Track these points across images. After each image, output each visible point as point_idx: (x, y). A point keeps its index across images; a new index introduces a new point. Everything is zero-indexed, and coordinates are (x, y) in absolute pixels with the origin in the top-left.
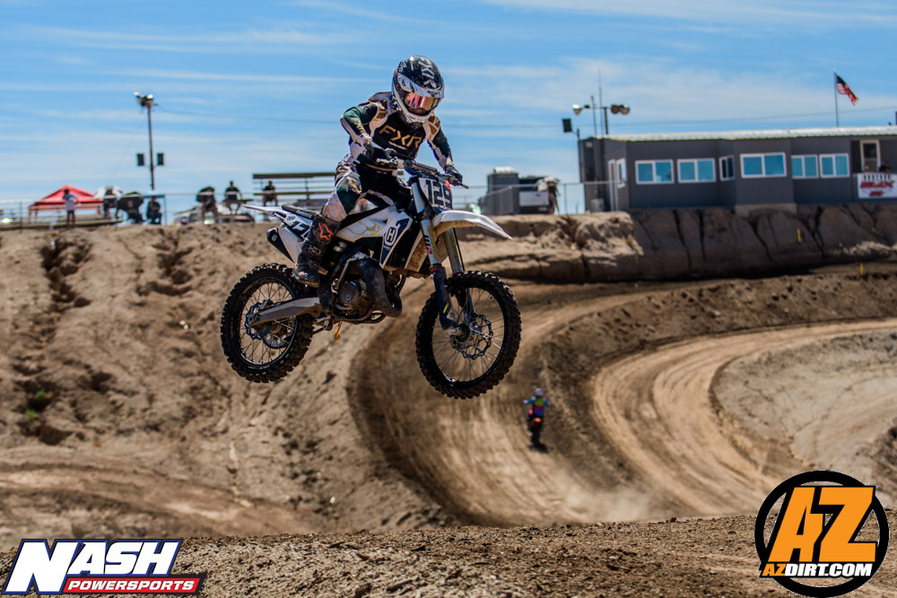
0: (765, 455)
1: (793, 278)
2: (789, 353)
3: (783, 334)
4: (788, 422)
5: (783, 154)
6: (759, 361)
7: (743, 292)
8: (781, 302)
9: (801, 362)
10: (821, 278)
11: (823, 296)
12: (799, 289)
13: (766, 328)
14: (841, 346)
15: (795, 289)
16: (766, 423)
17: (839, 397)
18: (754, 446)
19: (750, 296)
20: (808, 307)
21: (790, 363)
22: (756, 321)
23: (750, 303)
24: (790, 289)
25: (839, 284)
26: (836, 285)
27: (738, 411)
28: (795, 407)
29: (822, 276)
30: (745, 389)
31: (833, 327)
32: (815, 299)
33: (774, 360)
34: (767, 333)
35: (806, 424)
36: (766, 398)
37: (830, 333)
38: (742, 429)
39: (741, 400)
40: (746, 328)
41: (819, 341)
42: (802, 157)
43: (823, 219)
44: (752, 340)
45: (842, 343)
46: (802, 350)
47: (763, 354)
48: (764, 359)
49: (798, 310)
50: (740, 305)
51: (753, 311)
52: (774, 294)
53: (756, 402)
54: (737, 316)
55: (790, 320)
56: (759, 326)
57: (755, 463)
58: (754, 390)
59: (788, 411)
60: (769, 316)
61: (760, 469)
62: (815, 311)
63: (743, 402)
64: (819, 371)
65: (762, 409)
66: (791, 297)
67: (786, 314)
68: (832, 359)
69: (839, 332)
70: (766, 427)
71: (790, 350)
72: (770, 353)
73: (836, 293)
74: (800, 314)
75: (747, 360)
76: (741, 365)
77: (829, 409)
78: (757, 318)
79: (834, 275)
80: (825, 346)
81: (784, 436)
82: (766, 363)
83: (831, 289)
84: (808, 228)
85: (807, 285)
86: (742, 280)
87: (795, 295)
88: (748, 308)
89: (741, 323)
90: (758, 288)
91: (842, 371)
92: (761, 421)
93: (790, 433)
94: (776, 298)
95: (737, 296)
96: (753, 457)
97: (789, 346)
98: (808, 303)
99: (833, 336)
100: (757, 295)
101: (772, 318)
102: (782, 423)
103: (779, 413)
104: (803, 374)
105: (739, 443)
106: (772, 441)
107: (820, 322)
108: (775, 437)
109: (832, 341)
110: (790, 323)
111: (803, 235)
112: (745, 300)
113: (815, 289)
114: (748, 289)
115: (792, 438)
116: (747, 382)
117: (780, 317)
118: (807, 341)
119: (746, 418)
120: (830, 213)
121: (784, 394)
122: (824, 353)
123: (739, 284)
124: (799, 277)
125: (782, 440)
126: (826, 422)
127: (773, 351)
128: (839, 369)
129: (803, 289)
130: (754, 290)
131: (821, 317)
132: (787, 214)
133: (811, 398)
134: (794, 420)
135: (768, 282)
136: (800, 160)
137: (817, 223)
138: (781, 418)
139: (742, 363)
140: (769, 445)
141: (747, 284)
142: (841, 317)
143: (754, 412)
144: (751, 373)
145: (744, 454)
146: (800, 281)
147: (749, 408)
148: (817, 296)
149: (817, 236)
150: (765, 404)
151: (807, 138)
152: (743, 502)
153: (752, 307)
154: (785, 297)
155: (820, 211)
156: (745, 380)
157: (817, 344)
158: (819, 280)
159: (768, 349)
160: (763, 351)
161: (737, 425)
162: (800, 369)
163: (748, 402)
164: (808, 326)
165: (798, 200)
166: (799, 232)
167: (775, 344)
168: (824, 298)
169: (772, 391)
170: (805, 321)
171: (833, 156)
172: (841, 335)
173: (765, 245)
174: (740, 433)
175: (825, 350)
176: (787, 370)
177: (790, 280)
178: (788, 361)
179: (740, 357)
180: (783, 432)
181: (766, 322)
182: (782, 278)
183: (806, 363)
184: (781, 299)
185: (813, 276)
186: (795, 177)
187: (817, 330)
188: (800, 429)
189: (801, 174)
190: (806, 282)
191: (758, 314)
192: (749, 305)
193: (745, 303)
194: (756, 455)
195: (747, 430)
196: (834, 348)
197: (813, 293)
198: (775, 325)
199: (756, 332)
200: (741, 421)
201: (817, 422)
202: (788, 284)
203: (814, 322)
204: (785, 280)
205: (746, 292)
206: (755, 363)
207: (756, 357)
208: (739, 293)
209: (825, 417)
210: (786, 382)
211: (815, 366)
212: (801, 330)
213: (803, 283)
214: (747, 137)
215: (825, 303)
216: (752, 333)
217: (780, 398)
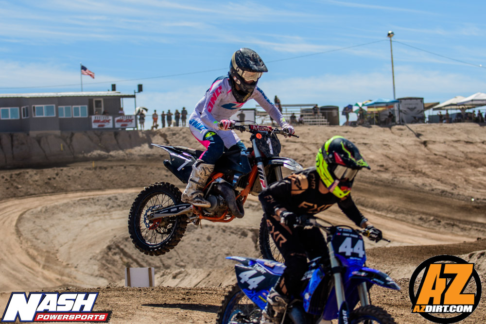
0: (44, 259)
1: (59, 169)
2: (56, 207)
3: (53, 197)
4: (56, 242)
5: (54, 105)
6: (41, 211)
7: (32, 175)
8: (52, 181)
9: (62, 212)
10: (73, 169)
11: (74, 178)
12: (61, 174)
13: (44, 194)
14: (83, 204)
15: (60, 175)
16: (44, 243)
17: (81, 230)
18: (38, 255)
19: (37, 178)
20: (66, 183)
21: (57, 212)
22: (40, 191)
23: (37, 181)
24: (57, 174)
25: (82, 172)
26: (80, 173)
27: (30, 236)
28: (59, 234)
29: (73, 167)
30: (34, 225)
31: (79, 194)
32: (69, 179)
33: (48, 210)
34: (45, 197)
35: (65, 244)
36: (44, 230)
37: (77, 197)
38: (32, 246)
39: (31, 231)
40: (34, 194)
41: (72, 201)
42: (64, 107)
43: (74, 139)
44: (37, 200)
45: (83, 202)
46: (63, 205)
47: (43, 207)
48: (44, 210)
49: (61, 185)
50: (31, 182)
51: (38, 185)
52: (49, 177)
53: (39, 232)
54: (30, 188)
55: (57, 190)
56: (41, 193)
57: (39, 263)
58: (38, 226)
59: (55, 236)
60: (46, 188)
61: (41, 266)
62: (69, 186)
63: (33, 232)
64: (71, 216)
65: (42, 236)
66: (57, 178)
67: (55, 187)
68: (78, 210)
69: (82, 196)
70: (44, 245)
71: (56, 206)
72: (47, 207)
73: (80, 176)
74: (62, 187)
75: (35, 211)
76: (32, 213)
77: (77, 236)
78: (40, 189)
79: (80, 167)
80: (74, 203)
81: (53, 250)
82: (44, 212)
83: (78, 175)
84: (67, 143)
85: (66, 172)
86: (33, 170)
87: (59, 177)
88: (36, 184)
89: (32, 191)
90: (41, 174)
91: (83, 216)
92: (41, 242)
93: (57, 248)
94: (50, 179)
95: (30, 177)
96: (38, 260)
97: (56, 203)
98: (66, 182)
99: (79, 199)
100: (40, 177)
101: (48, 189)
102: (53, 243)
103: (51, 238)
104: (63, 218)
105: (31, 253)
106: (47, 252)
107: (72, 191)
108: (49, 250)
109: (78, 201)
110: (57, 192)
111: (64, 147)
112: (34, 180)
113: (70, 174)
114: (36, 174)
115: (57, 250)
116: (34, 222)
117: (52, 188)
118: (65, 201)
119: (34, 240)
120: (78, 136)
121: (53, 228)
122: (74, 207)
123: (31, 172)
124: (62, 168)
125: (52, 251)
126: (75, 242)
127: (48, 206)
128: (81, 215)
129: (63, 174)
130: (39, 175)
131: (73, 188)
132: (56, 136)
133: (67, 230)
134: (59, 242)
135: (46, 171)
136: (62, 108)
137: (71, 141)
138: (52, 240)
139: (32, 212)
140: (46, 254)
141: (35, 171)
142: (83, 189)
143: (38, 237)
144: (37, 217)
145: (33, 258)
146: (62, 170)
147: (36, 235)
148: (71, 178)
149: (71, 147)
150: (44, 233)
151: (66, 97)
152: (33, 283)
153: (37, 183)
154: (54, 178)
155: (73, 134)
156: (34, 220)
157: (71, 202)
158: (72, 170)
159: (45, 205)
160: (43, 206)
161: (29, 244)
162: (62, 215)
163: (35, 232)
164: (66, 194)
165: (62, 128)
166: (62, 145)
167: (49, 202)
168: (74, 179)
169: (48, 226)
170: (64, 190)
171: (79, 107)
172: (83, 198)
173: (44, 152)
174: (31, 248)
175: (74, 206)
176: (55, 216)
177: (57, 170)
178: (56, 211)
179: (31, 209)
180: (53, 247)
181: (44, 191)
182: (53, 168)
183: (65, 212)
184: (52, 179)
185: (69, 168)
186: (60, 117)
187: (71, 195)
188: (62, 246)
189: (63, 115)
190: (65, 170)
191: (41, 187)
192: (36, 183)
193: (34, 181)
194: (39, 259)
195: (35, 246)
196: (79, 204)
197: (69, 176)
198: (50, 193)
199: (40, 196)
200: (32, 242)
201: (70, 242)
202: (56, 172)
203: (69, 191)
204: (54, 169)
205: (35, 176)
206: (39, 212)
207: (39, 209)
208: (31, 176)
209: (75, 240)
210: (55, 222)
211: (69, 214)
212: (62, 196)
213: (64, 171)
214: (35, 96)
215: (75, 182)
216: (37, 197)
217: (51, 230)
